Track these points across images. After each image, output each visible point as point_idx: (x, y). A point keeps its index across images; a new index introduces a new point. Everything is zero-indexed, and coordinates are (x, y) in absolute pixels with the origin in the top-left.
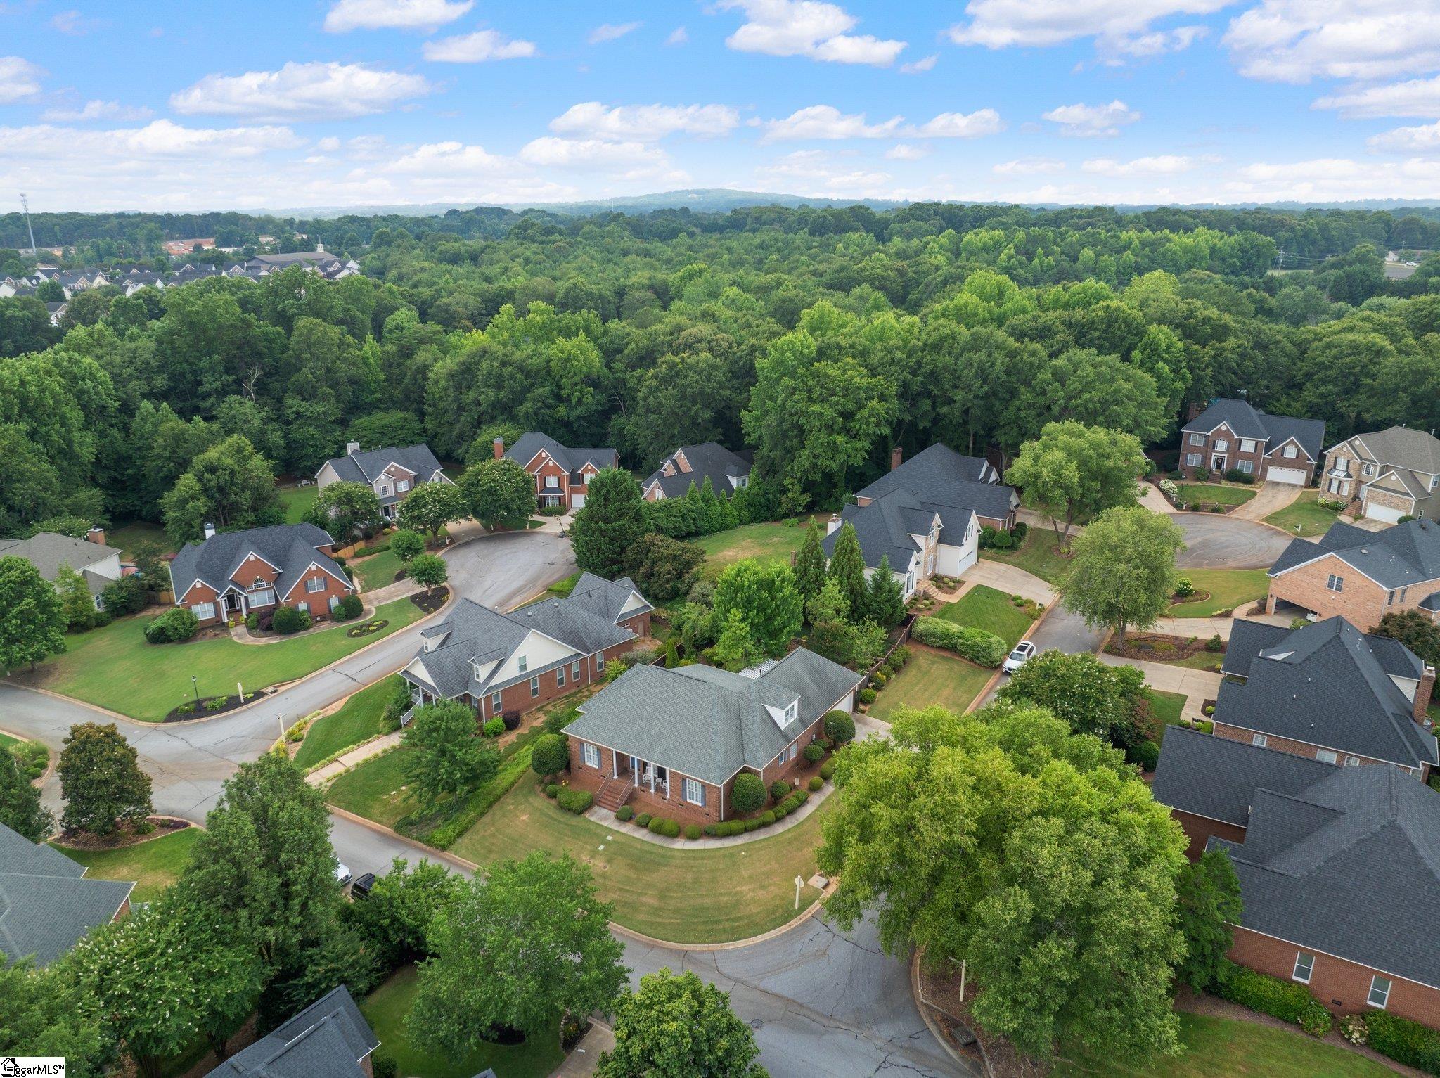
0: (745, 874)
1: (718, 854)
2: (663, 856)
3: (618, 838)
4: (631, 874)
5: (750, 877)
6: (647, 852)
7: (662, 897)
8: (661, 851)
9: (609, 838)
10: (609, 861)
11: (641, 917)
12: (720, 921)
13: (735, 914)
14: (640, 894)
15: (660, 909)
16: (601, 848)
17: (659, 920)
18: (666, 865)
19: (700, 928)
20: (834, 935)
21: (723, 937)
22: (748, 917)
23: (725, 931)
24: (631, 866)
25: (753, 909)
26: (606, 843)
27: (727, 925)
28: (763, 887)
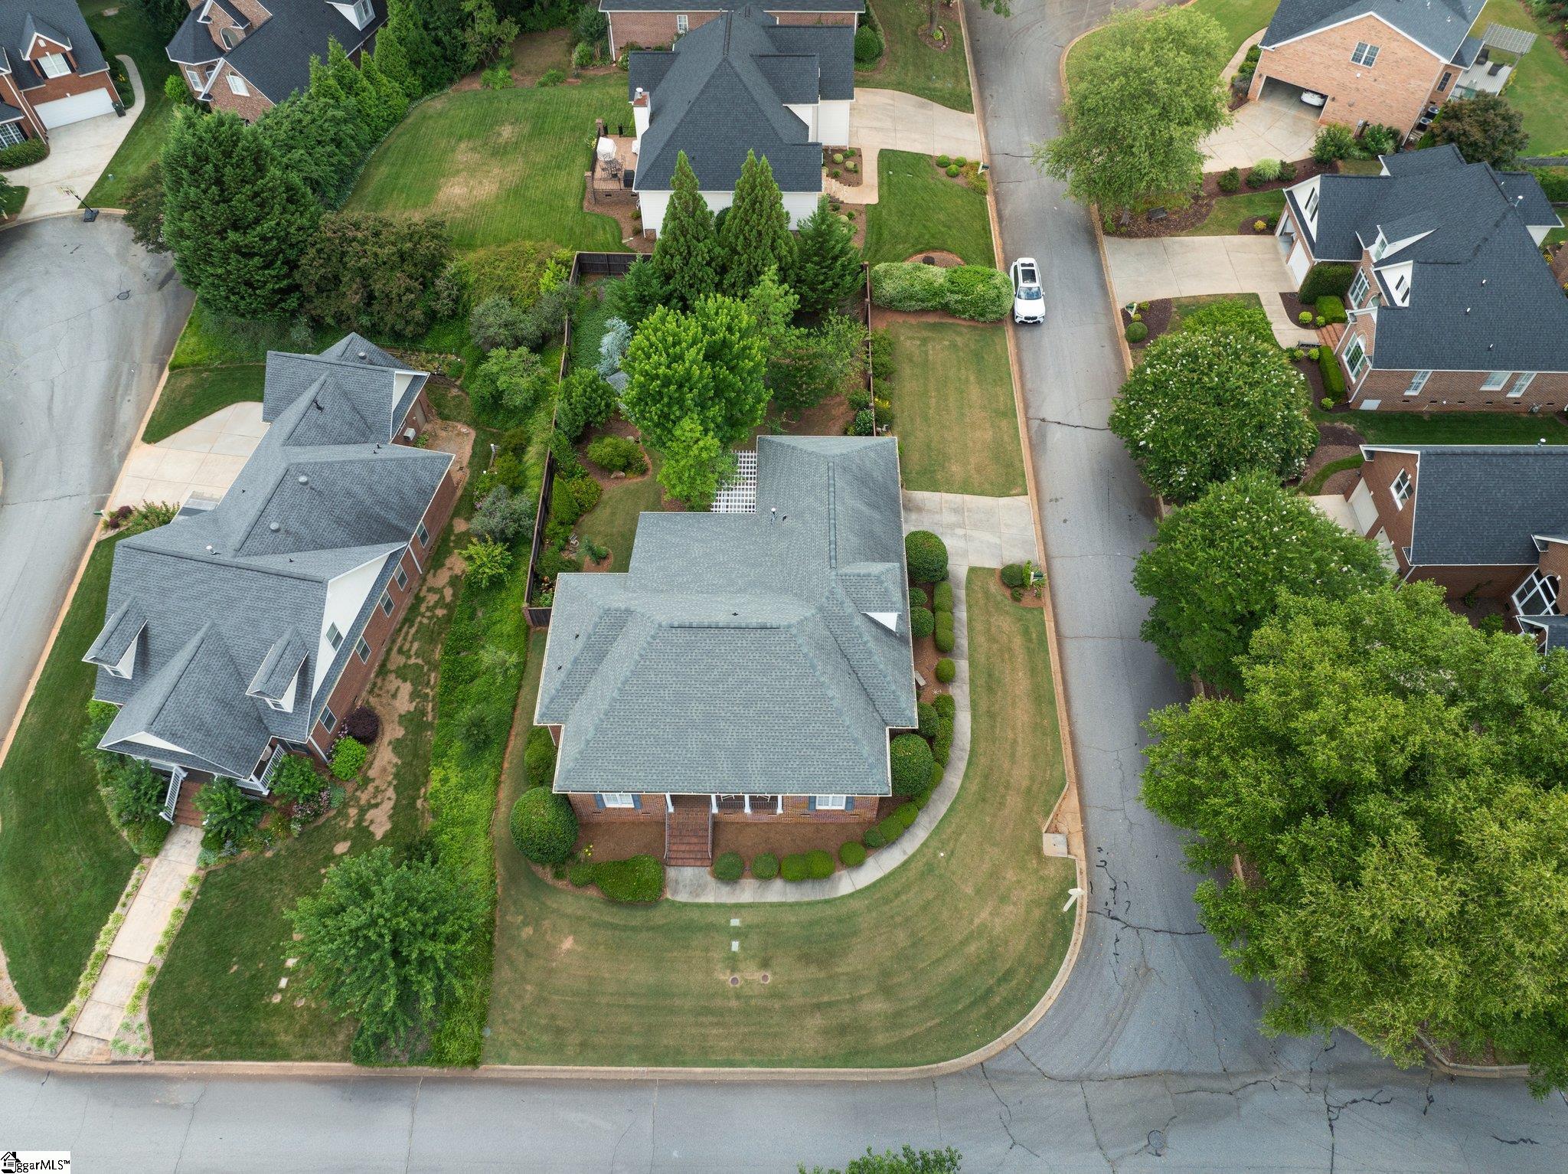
0: (969, 890)
1: (912, 874)
2: (840, 920)
3: (752, 918)
4: (813, 972)
5: (978, 892)
6: (812, 923)
7: (886, 991)
8: (829, 911)
9: (735, 922)
10: (765, 964)
11: (881, 1039)
12: (990, 991)
13: (1002, 967)
14: (853, 1001)
15: (898, 1014)
16: (735, 946)
17: (909, 1033)
18: (855, 934)
19: (974, 1015)
20: (1137, 929)
21: (1013, 1015)
22: (1021, 960)
23: (1008, 1003)
24: (806, 959)
25: (1018, 945)
26: (737, 934)
27: (1004, 991)
28: (1004, 899)
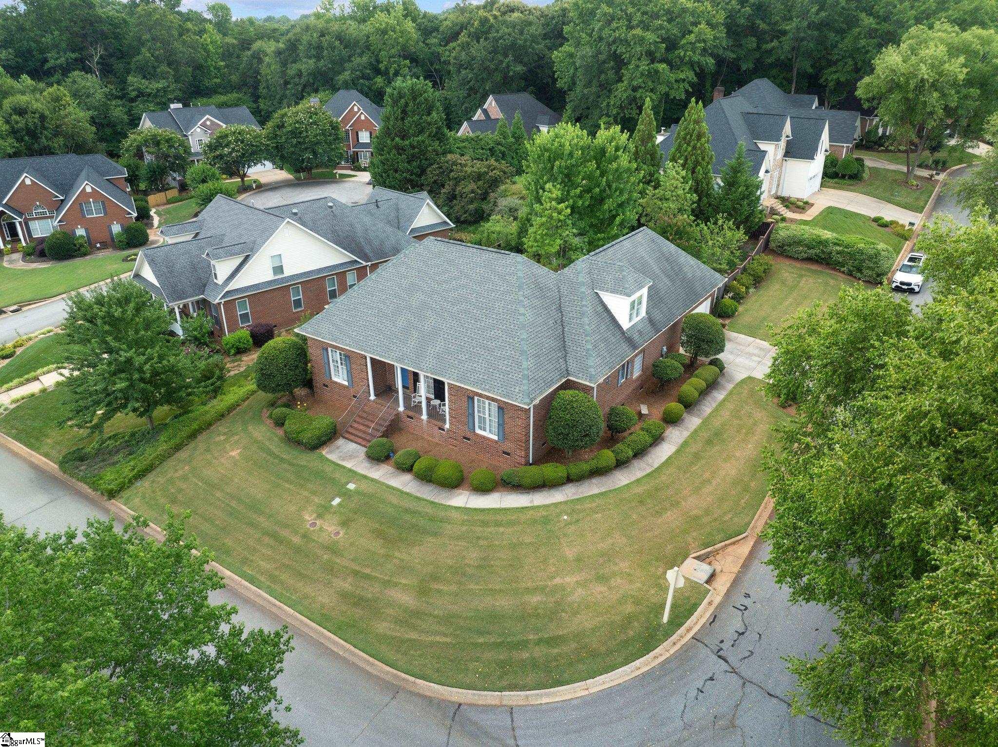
0: (570, 553)
1: (523, 517)
2: (432, 519)
3: (364, 486)
4: (376, 546)
5: (578, 560)
6: (407, 511)
7: (423, 591)
8: (429, 510)
9: (351, 486)
10: (345, 524)
11: (382, 627)
12: (523, 645)
13: (553, 630)
14: (387, 584)
15: (417, 614)
16: (337, 501)
17: (414, 635)
18: (435, 534)
19: (488, 655)
21: (531, 678)
22: (578, 636)
23: (534, 664)
24: (379, 534)
25: (585, 621)
26: (346, 495)
27: (539, 652)
28: (602, 579)
